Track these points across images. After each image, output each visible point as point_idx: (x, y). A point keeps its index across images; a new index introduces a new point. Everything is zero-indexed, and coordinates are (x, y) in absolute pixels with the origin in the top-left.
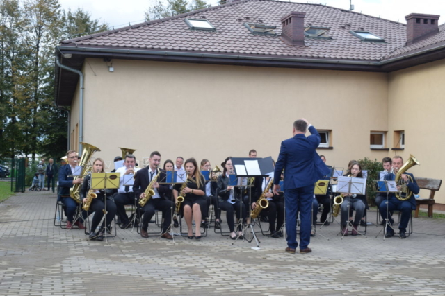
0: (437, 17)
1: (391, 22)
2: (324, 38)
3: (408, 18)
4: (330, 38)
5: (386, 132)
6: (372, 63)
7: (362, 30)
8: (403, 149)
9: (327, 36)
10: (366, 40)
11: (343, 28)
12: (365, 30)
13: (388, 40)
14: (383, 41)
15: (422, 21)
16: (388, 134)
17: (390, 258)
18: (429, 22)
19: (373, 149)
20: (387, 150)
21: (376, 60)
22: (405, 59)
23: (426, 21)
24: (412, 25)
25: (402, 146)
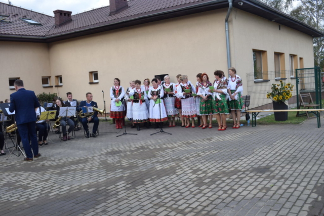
0: (71, 13)
1: (39, 13)
2: (6, 22)
3: (55, 12)
4: (10, 22)
5: (50, 77)
6: (41, 38)
7: (25, 17)
8: (61, 86)
9: (8, 21)
10: (31, 24)
11: (15, 16)
12: (27, 18)
13: (43, 24)
14: (40, 25)
15: (63, 14)
16: (51, 78)
17: (110, 150)
18: (67, 15)
19: (44, 87)
20: (52, 87)
21: (43, 36)
22: (62, 36)
23: (65, 14)
24: (58, 16)
25: (60, 84)
